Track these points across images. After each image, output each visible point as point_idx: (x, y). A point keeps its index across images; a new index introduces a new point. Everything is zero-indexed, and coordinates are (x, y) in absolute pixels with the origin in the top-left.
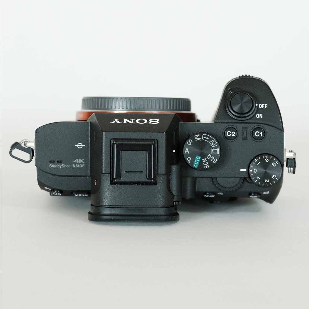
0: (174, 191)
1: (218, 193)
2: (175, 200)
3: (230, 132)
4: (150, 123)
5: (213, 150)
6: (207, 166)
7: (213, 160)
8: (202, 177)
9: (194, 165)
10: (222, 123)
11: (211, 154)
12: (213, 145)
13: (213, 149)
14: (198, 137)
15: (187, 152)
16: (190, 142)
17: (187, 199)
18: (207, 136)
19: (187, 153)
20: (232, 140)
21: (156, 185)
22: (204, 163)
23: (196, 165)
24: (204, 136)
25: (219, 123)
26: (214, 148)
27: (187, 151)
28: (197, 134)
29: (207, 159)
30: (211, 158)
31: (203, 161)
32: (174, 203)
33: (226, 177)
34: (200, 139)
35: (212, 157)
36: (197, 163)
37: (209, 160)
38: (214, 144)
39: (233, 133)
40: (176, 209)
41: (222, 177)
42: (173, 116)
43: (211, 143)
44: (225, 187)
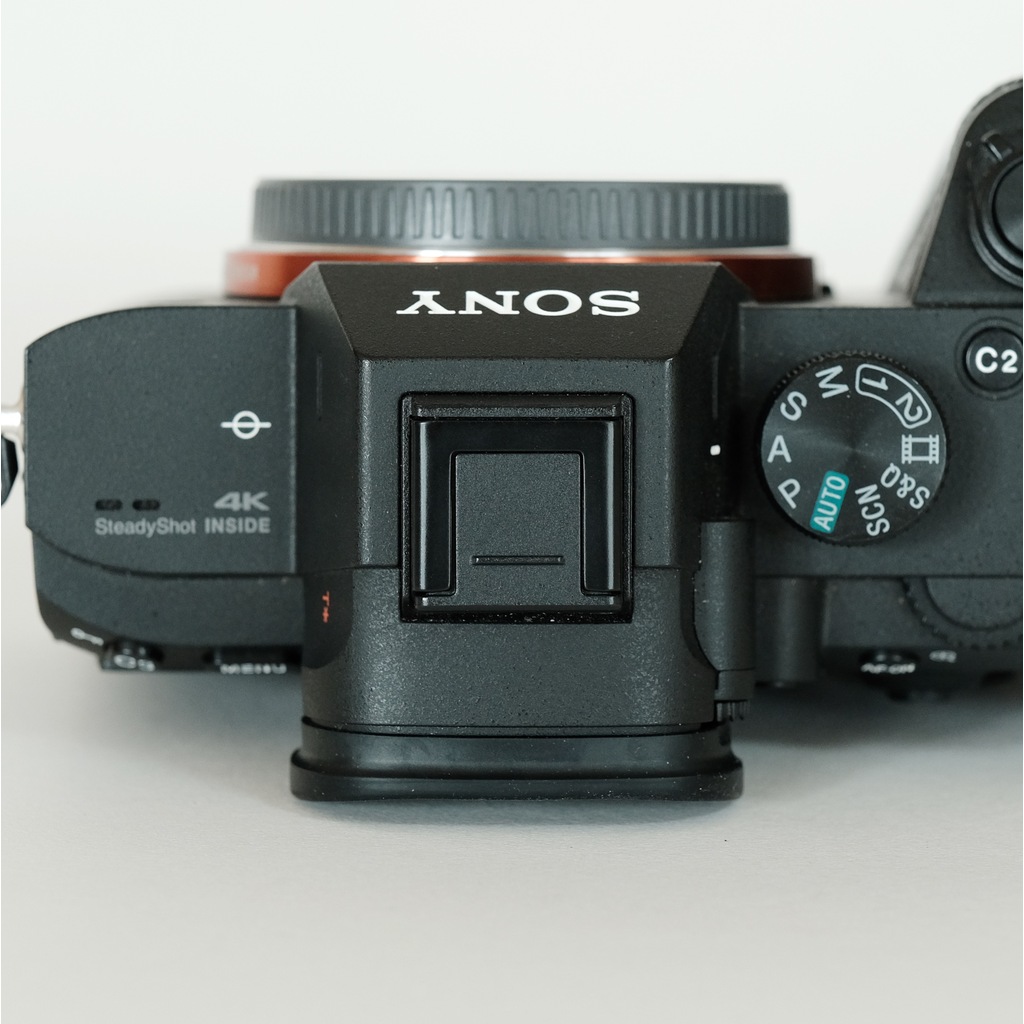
0: (719, 648)
1: (934, 656)
2: (720, 694)
3: (994, 354)
4: (596, 311)
5: (907, 442)
6: (878, 524)
7: (911, 494)
8: (853, 578)
9: (817, 520)
10: (952, 306)
11: (898, 464)
12: (907, 419)
13: (911, 440)
14: (836, 380)
15: (779, 453)
16: (793, 405)
17: (779, 685)
18: (877, 376)
19: (779, 459)
20: (1004, 394)
21: (629, 620)
22: (865, 509)
23: (824, 520)
24: (866, 373)
25: (939, 306)
26: (915, 433)
27: (779, 448)
28: (830, 363)
29: (881, 490)
30: (898, 485)
31: (861, 501)
32: (720, 707)
33: (973, 576)
34: (843, 388)
35: (906, 478)
36: (831, 509)
37: (887, 495)
38: (913, 412)
39: (1009, 358)
40: (726, 741)
41: (954, 576)
42: (710, 275)
43: (901, 408)
44: (968, 627)
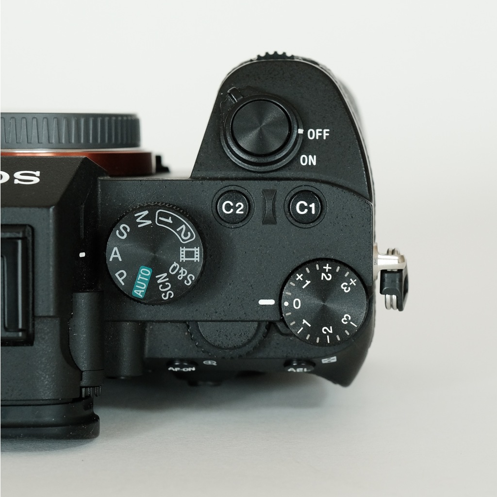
0: (83, 359)
1: (204, 362)
2: (84, 383)
3: (232, 204)
4: (16, 182)
5: (183, 251)
6: (168, 293)
7: (185, 278)
8: (159, 322)
9: (135, 291)
10: (210, 179)
11: (178, 262)
12: (183, 238)
13: (185, 249)
14: (145, 218)
15: (116, 256)
16: (122, 231)
18: (167, 216)
19: (116, 259)
20: (238, 225)
21: (32, 344)
22: (161, 286)
23: (139, 291)
24: (161, 214)
25: (204, 179)
26: (187, 246)
27: (116, 254)
28: (142, 209)
29: (169, 276)
30: (178, 273)
31: (159, 281)
32: (83, 390)
33: (222, 321)
34: (149, 222)
35: (182, 269)
36: (143, 286)
37: (172, 279)
38: (186, 235)
39: (240, 206)
40: (90, 405)
41: (211, 321)
42: (79, 162)
43: (180, 233)
44: (219, 347)
